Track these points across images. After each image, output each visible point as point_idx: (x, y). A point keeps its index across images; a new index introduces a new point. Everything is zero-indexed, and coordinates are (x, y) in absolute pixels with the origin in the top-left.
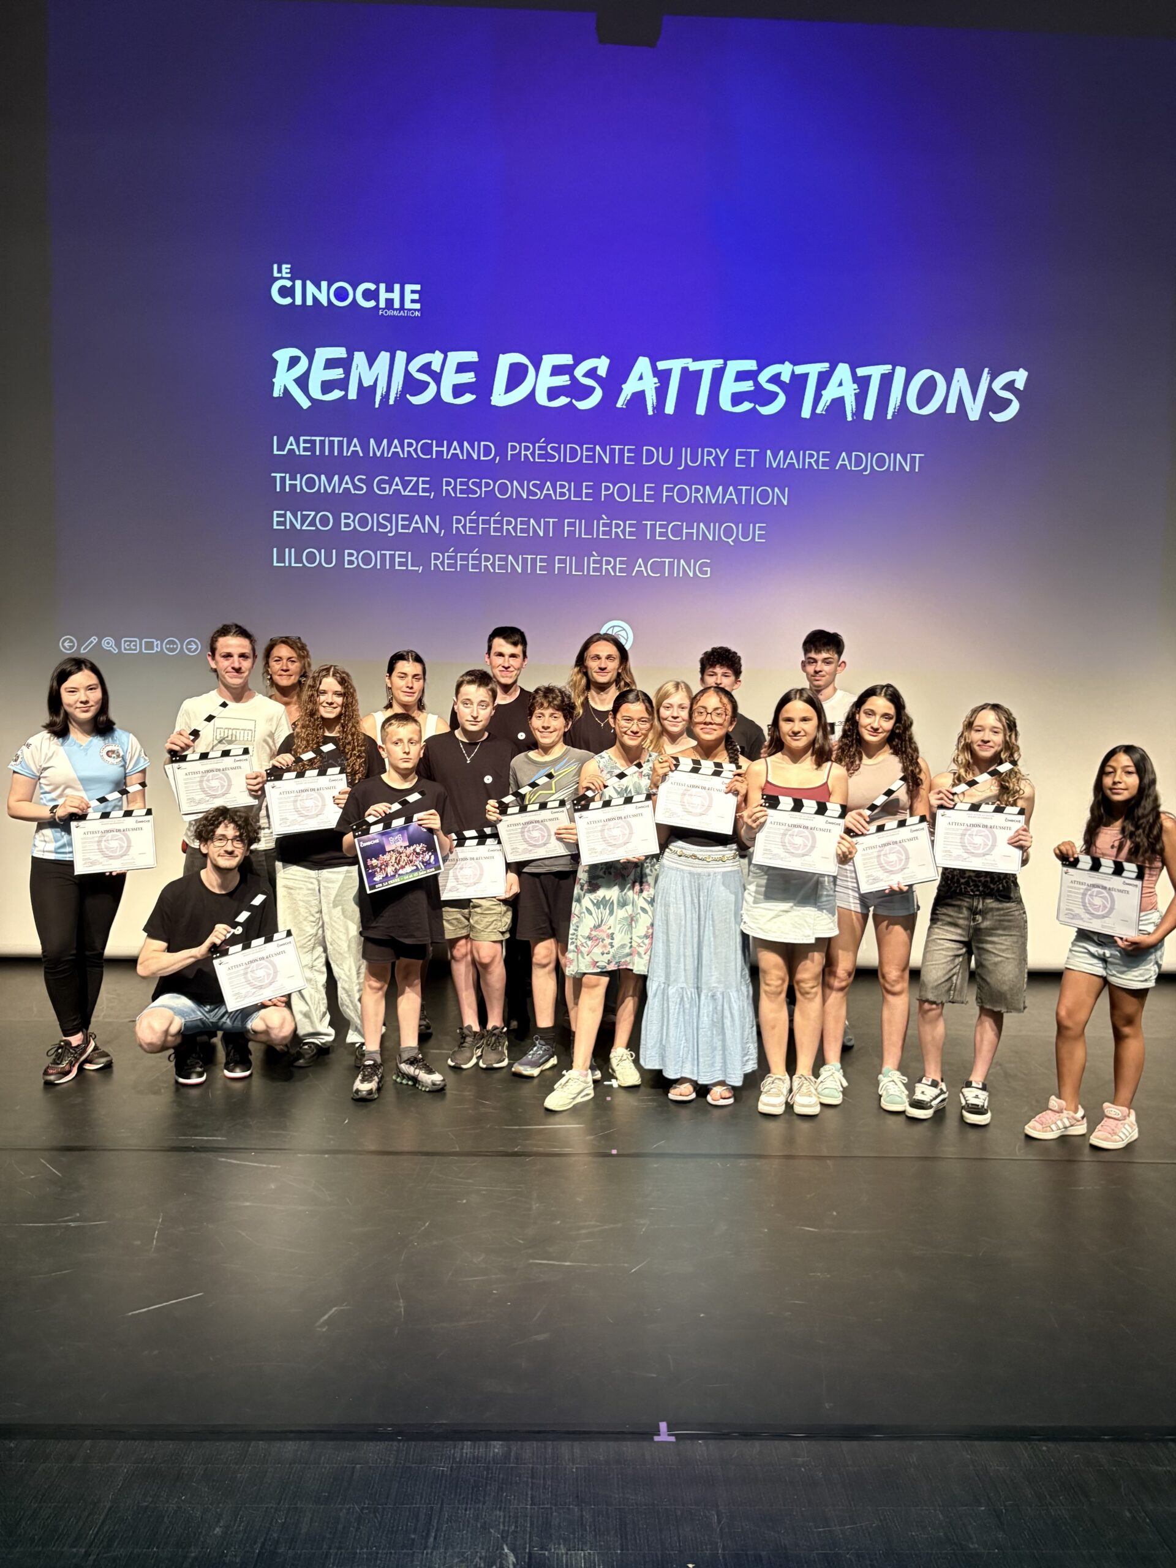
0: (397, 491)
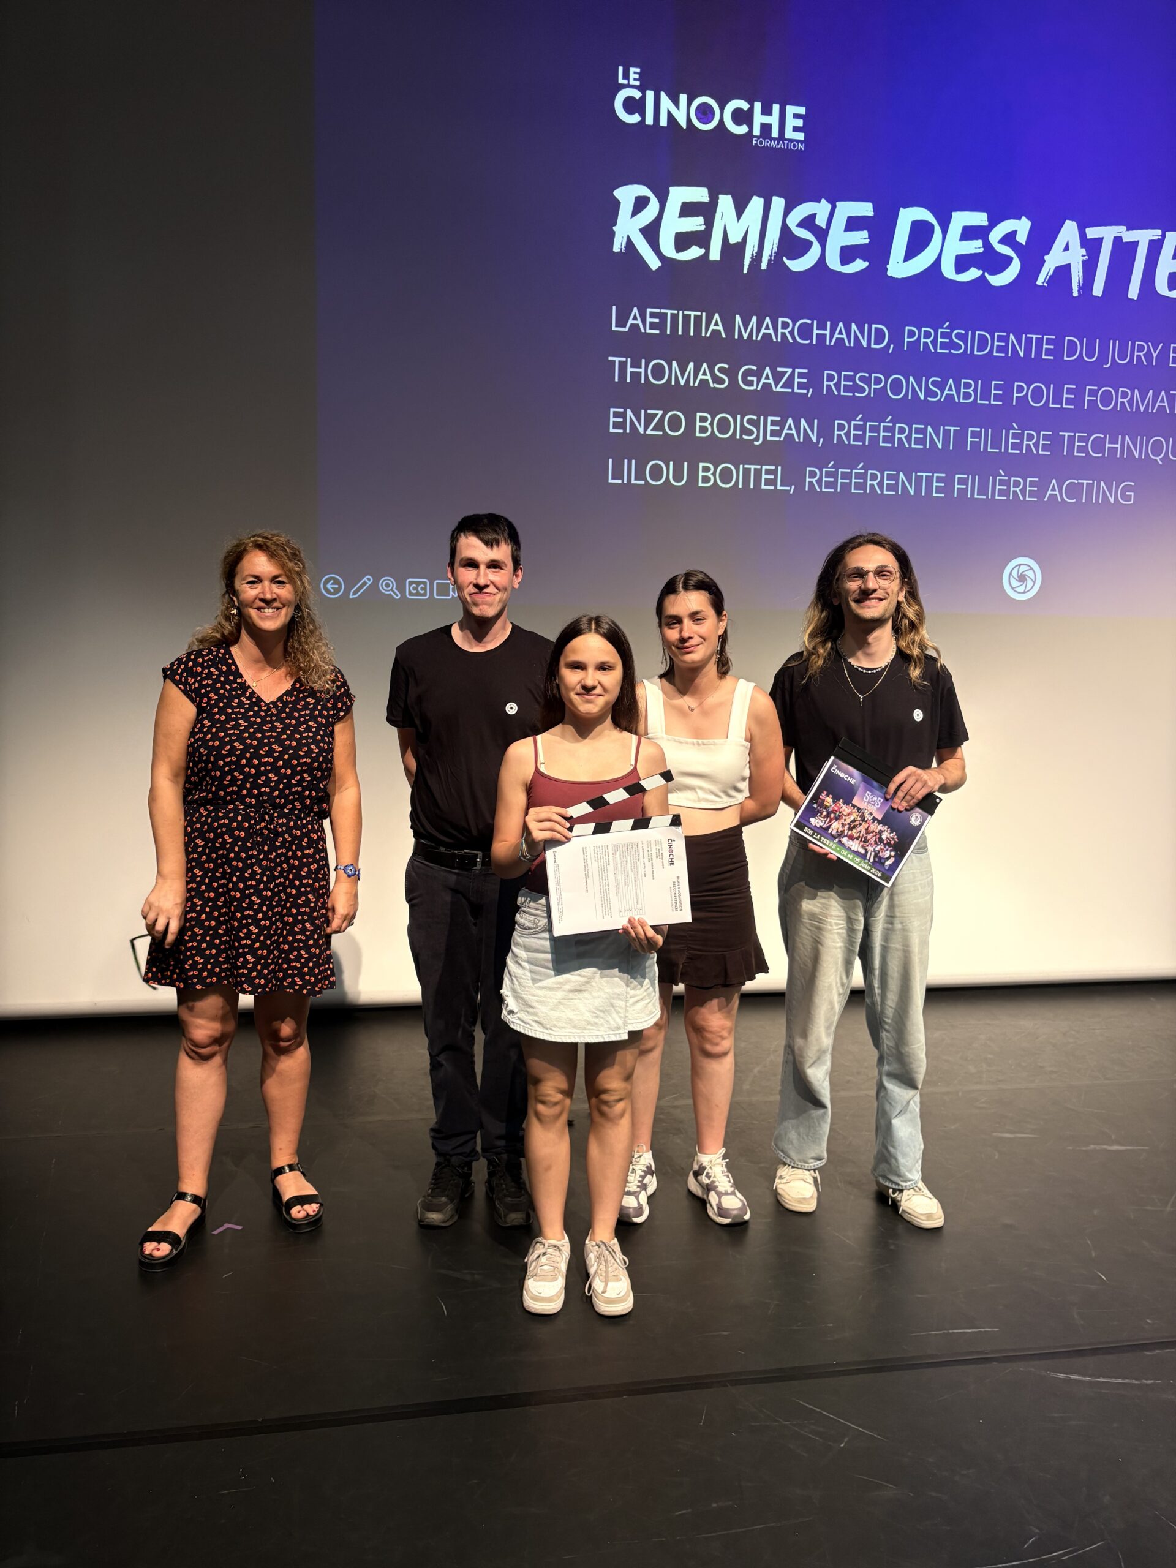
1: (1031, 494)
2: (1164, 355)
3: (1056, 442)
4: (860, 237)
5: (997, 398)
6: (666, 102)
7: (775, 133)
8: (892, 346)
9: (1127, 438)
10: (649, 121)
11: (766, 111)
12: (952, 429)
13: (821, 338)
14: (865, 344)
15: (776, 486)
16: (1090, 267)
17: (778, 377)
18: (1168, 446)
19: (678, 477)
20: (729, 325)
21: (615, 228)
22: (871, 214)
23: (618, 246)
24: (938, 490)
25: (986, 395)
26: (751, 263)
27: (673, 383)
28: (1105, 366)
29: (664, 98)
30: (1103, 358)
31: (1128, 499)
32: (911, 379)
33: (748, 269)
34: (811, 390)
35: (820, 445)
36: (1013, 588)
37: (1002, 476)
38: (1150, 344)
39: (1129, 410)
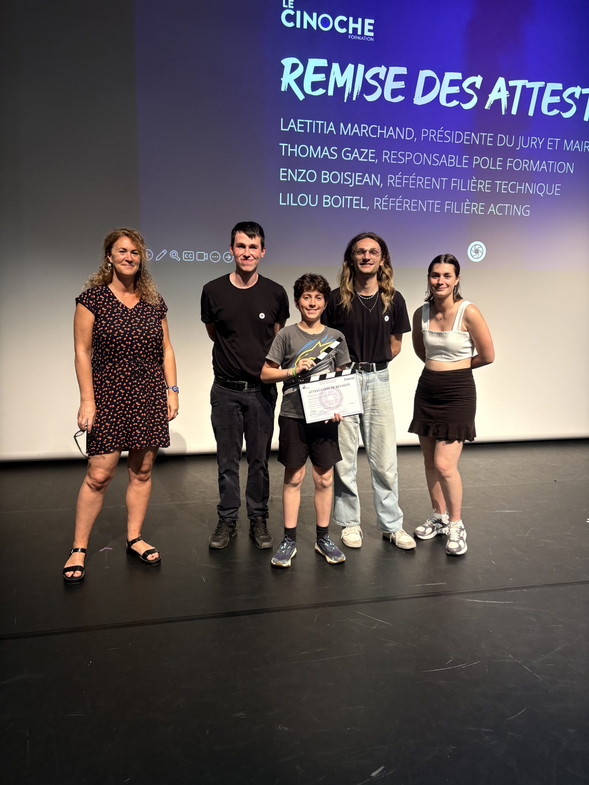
0: (356, 158)
1: (482, 211)
2: (545, 143)
3: (494, 185)
4: (401, 85)
5: (465, 164)
6: (306, 17)
7: (359, 33)
8: (416, 138)
9: (527, 184)
10: (298, 26)
11: (355, 22)
12: (444, 179)
13: (382, 134)
14: (403, 137)
15: (360, 207)
16: (510, 100)
17: (361, 154)
18: (546, 187)
19: (313, 202)
20: (337, 128)
21: (282, 79)
22: (406, 73)
23: (284, 88)
24: (437, 209)
25: (460, 163)
26: (348, 97)
27: (311, 156)
28: (517, 149)
29: (306, 15)
30: (516, 145)
31: (527, 213)
32: (425, 155)
33: (347, 100)
34: (377, 160)
35: (381, 187)
36: (472, 256)
37: (468, 202)
38: (538, 138)
39: (528, 170)
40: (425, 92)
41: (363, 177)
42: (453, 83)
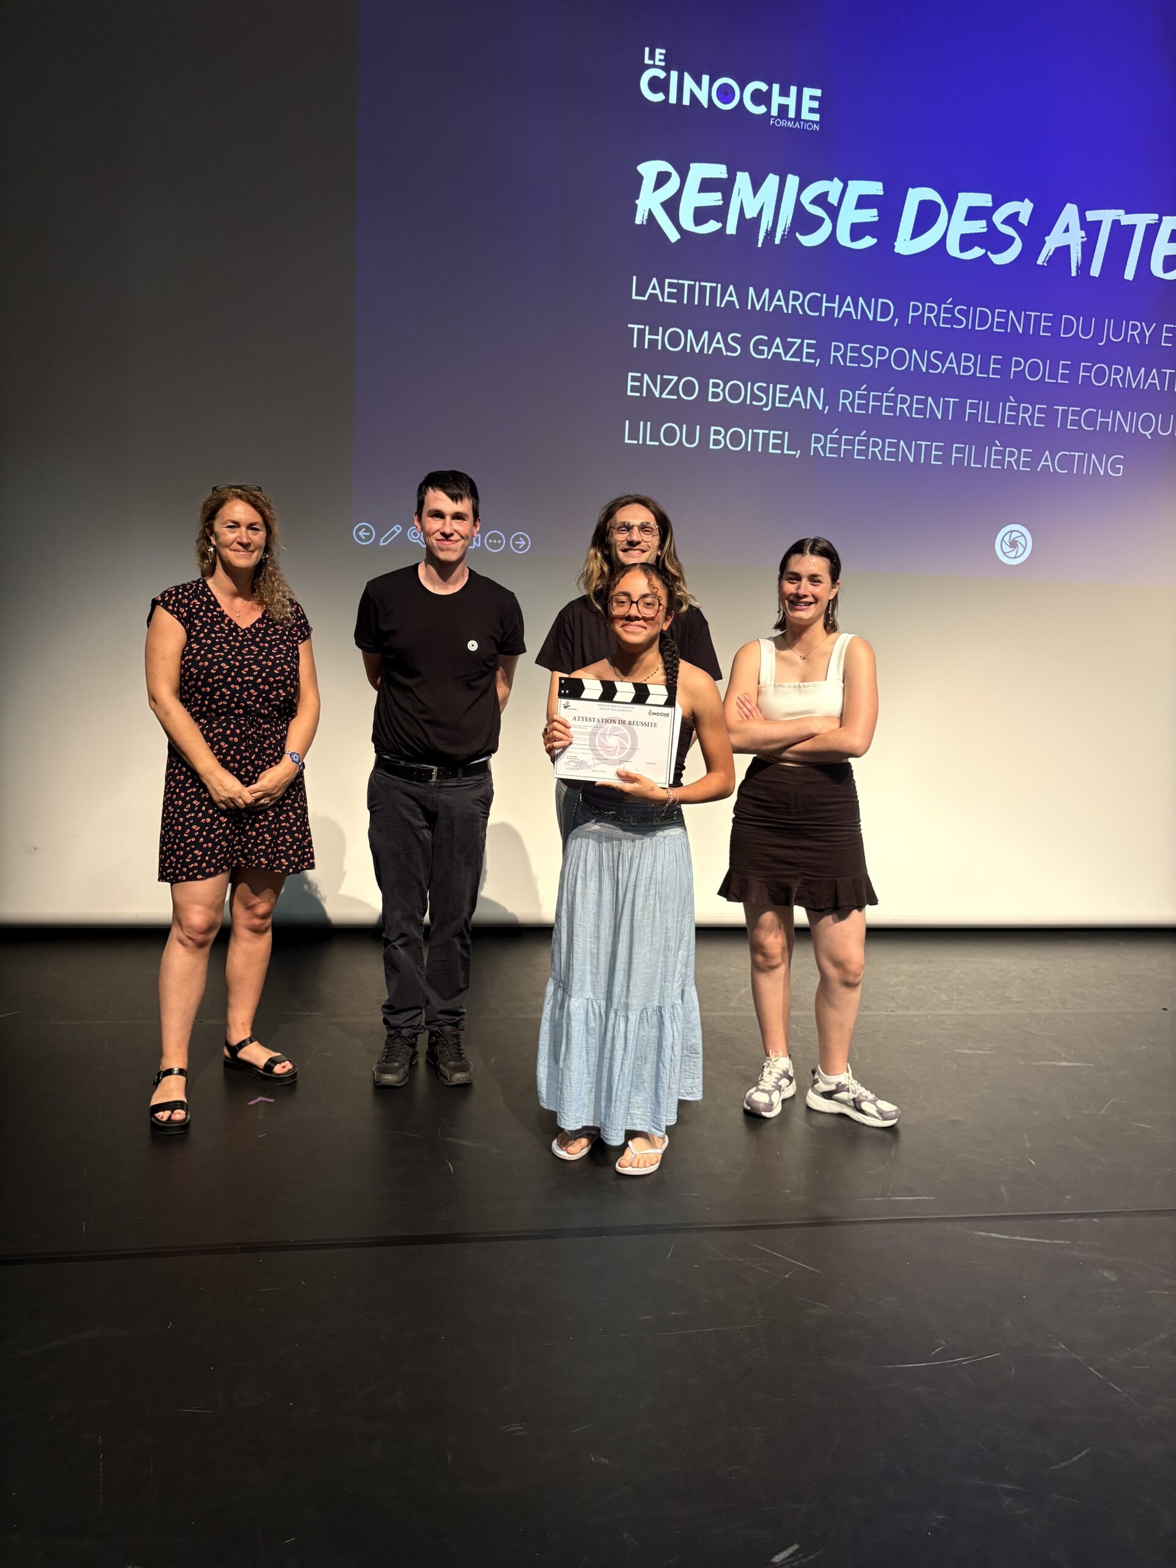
0: (777, 356)
1: (1025, 464)
2: (1157, 334)
3: (1051, 414)
4: (870, 215)
5: (995, 371)
6: (689, 82)
7: (792, 114)
8: (897, 320)
9: (1118, 413)
10: (673, 99)
11: (784, 93)
12: (952, 400)
13: (830, 310)
14: (871, 317)
15: (783, 451)
16: (1088, 249)
17: (787, 347)
18: (1156, 421)
19: (690, 439)
20: (742, 297)
21: (637, 202)
22: (881, 193)
23: (640, 218)
24: (937, 458)
25: (985, 369)
26: (765, 237)
27: (688, 351)
28: (1099, 344)
29: (687, 77)
30: (1098, 335)
31: (1117, 471)
32: (914, 352)
33: (763, 243)
34: (818, 360)
35: (826, 412)
36: (1004, 553)
37: (998, 446)
38: (1143, 323)
39: (1121, 386)
40: (919, 230)
41: (789, 392)
42: (973, 213)
